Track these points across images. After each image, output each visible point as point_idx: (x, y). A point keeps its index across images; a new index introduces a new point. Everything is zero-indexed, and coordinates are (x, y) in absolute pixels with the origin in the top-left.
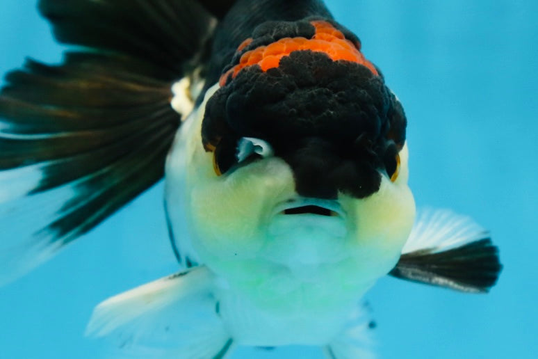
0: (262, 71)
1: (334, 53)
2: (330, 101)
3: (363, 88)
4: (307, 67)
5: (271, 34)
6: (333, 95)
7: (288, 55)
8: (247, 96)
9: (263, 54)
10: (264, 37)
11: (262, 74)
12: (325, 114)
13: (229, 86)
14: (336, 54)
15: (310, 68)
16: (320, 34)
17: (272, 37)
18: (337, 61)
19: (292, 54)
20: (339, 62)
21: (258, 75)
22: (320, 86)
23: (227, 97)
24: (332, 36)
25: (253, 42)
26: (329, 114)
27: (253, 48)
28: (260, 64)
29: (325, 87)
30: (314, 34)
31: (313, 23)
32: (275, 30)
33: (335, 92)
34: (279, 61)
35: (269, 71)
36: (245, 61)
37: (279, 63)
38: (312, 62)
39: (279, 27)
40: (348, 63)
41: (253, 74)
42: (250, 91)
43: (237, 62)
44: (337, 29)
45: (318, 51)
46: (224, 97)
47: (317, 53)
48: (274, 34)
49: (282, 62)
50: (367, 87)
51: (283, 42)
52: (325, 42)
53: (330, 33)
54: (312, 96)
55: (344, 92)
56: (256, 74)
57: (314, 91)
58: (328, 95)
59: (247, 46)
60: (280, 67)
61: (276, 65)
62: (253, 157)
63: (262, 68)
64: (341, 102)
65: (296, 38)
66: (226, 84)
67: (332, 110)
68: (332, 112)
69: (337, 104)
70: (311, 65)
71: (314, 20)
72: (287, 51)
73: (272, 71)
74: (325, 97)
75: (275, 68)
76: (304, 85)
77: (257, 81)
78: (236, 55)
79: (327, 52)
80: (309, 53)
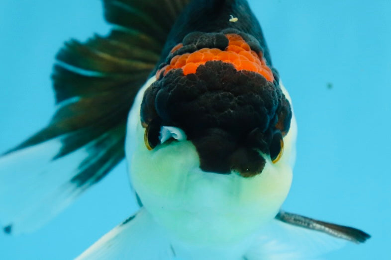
0: (183, 75)
1: (239, 64)
2: (232, 103)
3: (257, 94)
4: (217, 75)
5: (195, 44)
6: (234, 98)
7: (204, 64)
8: (170, 94)
9: (187, 60)
10: (190, 45)
11: (183, 78)
12: (226, 112)
13: (160, 82)
14: (240, 66)
15: (218, 76)
16: (232, 46)
17: (195, 46)
18: (240, 71)
19: (207, 64)
20: (242, 72)
21: (180, 78)
22: (225, 91)
23: (158, 91)
24: (241, 48)
25: (182, 48)
26: (229, 112)
27: (181, 53)
28: (183, 68)
29: (228, 91)
30: (227, 45)
31: (228, 36)
32: (199, 40)
33: (236, 96)
34: (196, 68)
35: (188, 75)
36: (174, 64)
37: (197, 70)
38: (221, 72)
39: (201, 38)
40: (248, 73)
41: (176, 77)
42: (173, 90)
43: (169, 63)
44: (246, 41)
45: (226, 61)
46: (156, 90)
47: (225, 64)
48: (197, 44)
49: (198, 69)
50: (261, 93)
51: (202, 52)
52: (234, 53)
53: (240, 46)
54: (218, 98)
55: (242, 97)
56: (179, 77)
57: (221, 94)
58: (231, 98)
59: (177, 50)
60: (196, 73)
61: (194, 72)
62: (171, 140)
63: (184, 73)
64: (239, 104)
65: (212, 49)
66: (159, 80)
67: (232, 109)
68: (232, 111)
69: (236, 105)
70: (219, 73)
71: (229, 33)
72: (204, 60)
73: (190, 76)
74: (228, 99)
75: (192, 74)
76: (213, 89)
77: (179, 83)
78: (169, 56)
79: (233, 63)
80: (220, 64)
